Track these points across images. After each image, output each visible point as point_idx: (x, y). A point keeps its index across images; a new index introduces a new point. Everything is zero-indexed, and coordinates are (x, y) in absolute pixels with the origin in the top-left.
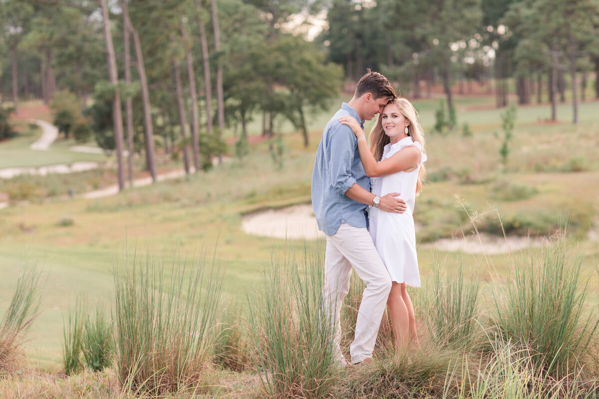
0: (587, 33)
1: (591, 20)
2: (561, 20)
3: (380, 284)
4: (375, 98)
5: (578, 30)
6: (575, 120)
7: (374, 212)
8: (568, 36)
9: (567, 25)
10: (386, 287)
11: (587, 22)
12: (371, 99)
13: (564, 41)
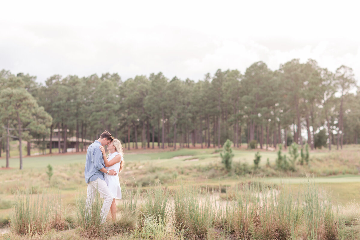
0: (29, 118)
1: (30, 111)
2: (14, 110)
3: (110, 198)
4: (107, 140)
5: (23, 116)
6: (21, 168)
7: (106, 175)
8: (17, 119)
9: (17, 113)
10: (111, 200)
11: (28, 112)
12: (106, 140)
13: (15, 122)
